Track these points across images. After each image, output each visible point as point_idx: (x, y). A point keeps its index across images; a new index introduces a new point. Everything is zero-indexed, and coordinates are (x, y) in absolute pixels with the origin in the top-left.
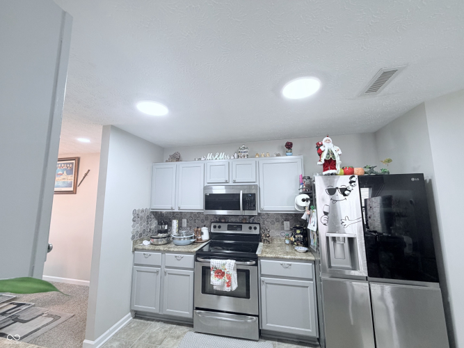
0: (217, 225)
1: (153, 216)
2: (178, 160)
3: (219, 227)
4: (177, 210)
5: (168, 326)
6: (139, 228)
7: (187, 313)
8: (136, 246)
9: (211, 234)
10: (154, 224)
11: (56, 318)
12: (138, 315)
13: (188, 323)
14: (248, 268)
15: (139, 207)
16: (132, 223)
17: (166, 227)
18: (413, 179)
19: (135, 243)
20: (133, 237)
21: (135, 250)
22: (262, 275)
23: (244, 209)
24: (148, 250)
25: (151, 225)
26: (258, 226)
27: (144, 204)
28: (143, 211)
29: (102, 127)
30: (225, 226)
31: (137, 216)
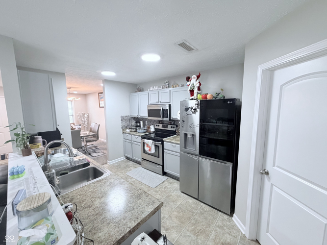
0: (158, 124)
1: (132, 119)
2: (140, 91)
3: (159, 126)
4: (139, 117)
5: (135, 164)
6: (125, 124)
7: (140, 160)
8: (124, 132)
9: (155, 129)
10: (134, 123)
11: (104, 154)
12: (127, 158)
13: (139, 163)
14: (159, 145)
15: (124, 115)
16: (121, 122)
17: (139, 124)
18: (229, 102)
19: (123, 130)
20: (122, 128)
21: (123, 133)
22: (165, 149)
23: (163, 117)
24: (128, 134)
25: (132, 123)
26: (175, 126)
27: (127, 113)
28: (126, 116)
29: (102, 81)
30: (161, 125)
31: (123, 119)
